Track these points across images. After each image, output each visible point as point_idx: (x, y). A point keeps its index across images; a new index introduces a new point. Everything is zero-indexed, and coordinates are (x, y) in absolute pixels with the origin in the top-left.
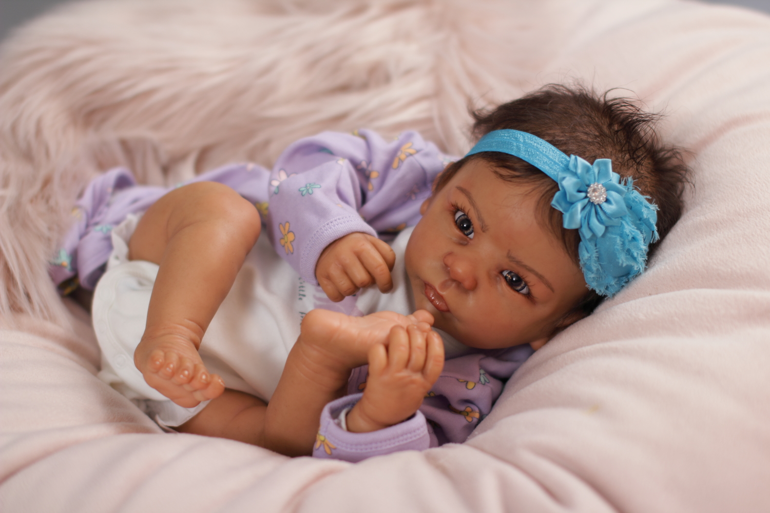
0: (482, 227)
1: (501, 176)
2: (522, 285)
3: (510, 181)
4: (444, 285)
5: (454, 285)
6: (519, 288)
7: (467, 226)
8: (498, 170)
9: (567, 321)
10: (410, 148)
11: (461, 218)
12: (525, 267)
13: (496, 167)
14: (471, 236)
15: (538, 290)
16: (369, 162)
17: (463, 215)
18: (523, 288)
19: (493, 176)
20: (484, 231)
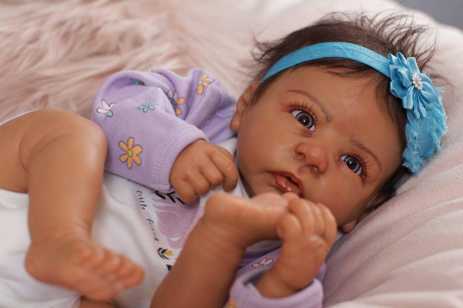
0: (327, 118)
1: (337, 74)
2: (357, 168)
3: (347, 77)
4: (300, 170)
5: (308, 170)
6: (355, 170)
7: (305, 121)
8: (331, 70)
9: (380, 201)
10: (208, 77)
11: (298, 116)
12: (365, 149)
13: (328, 68)
14: (312, 129)
15: (373, 170)
16: (175, 91)
17: (300, 113)
18: (359, 169)
19: (329, 75)
20: (328, 122)
